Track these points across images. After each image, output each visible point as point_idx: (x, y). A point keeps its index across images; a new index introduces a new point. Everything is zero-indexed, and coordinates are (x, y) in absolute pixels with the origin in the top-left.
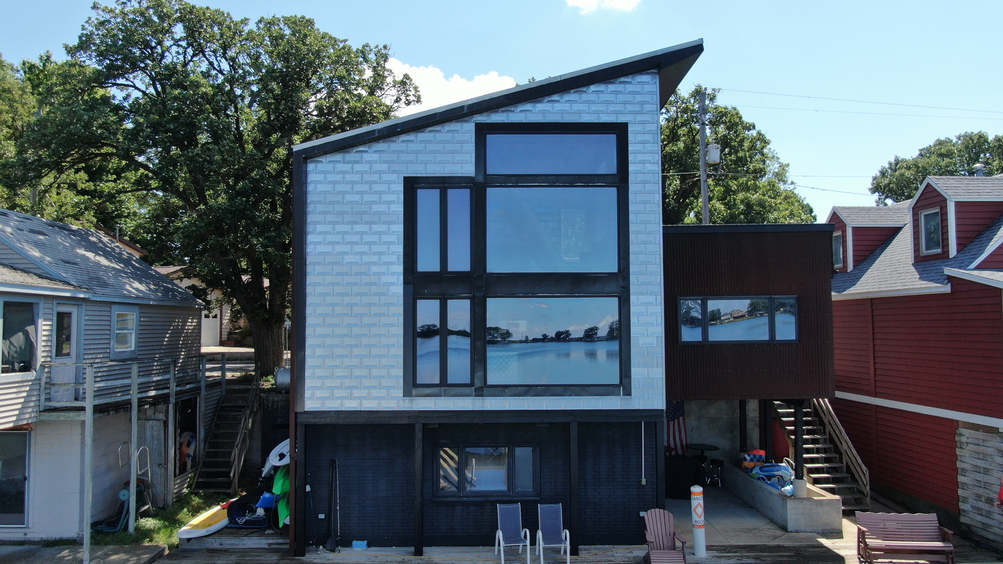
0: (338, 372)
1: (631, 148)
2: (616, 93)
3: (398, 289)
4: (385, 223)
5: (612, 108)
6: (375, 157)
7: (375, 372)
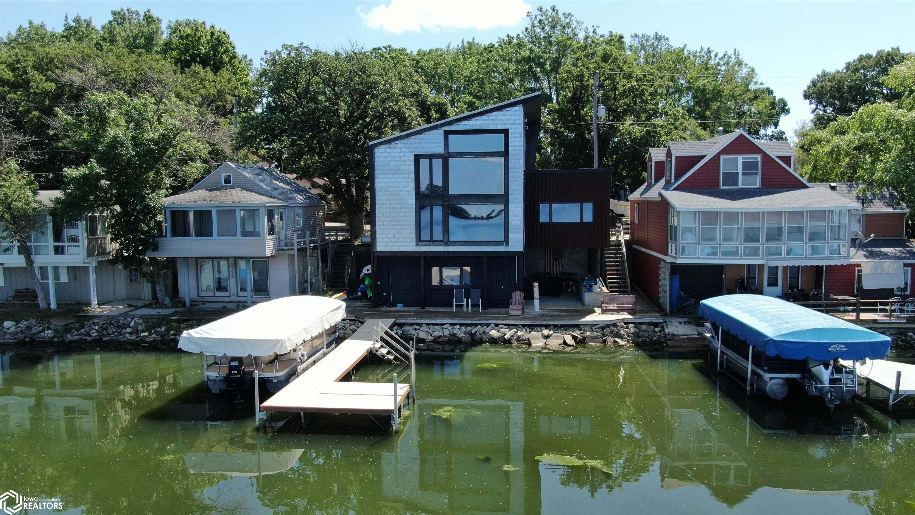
0: (389, 236)
1: (510, 140)
2: (504, 115)
3: (412, 201)
4: (407, 174)
5: (502, 122)
6: (402, 146)
7: (404, 236)
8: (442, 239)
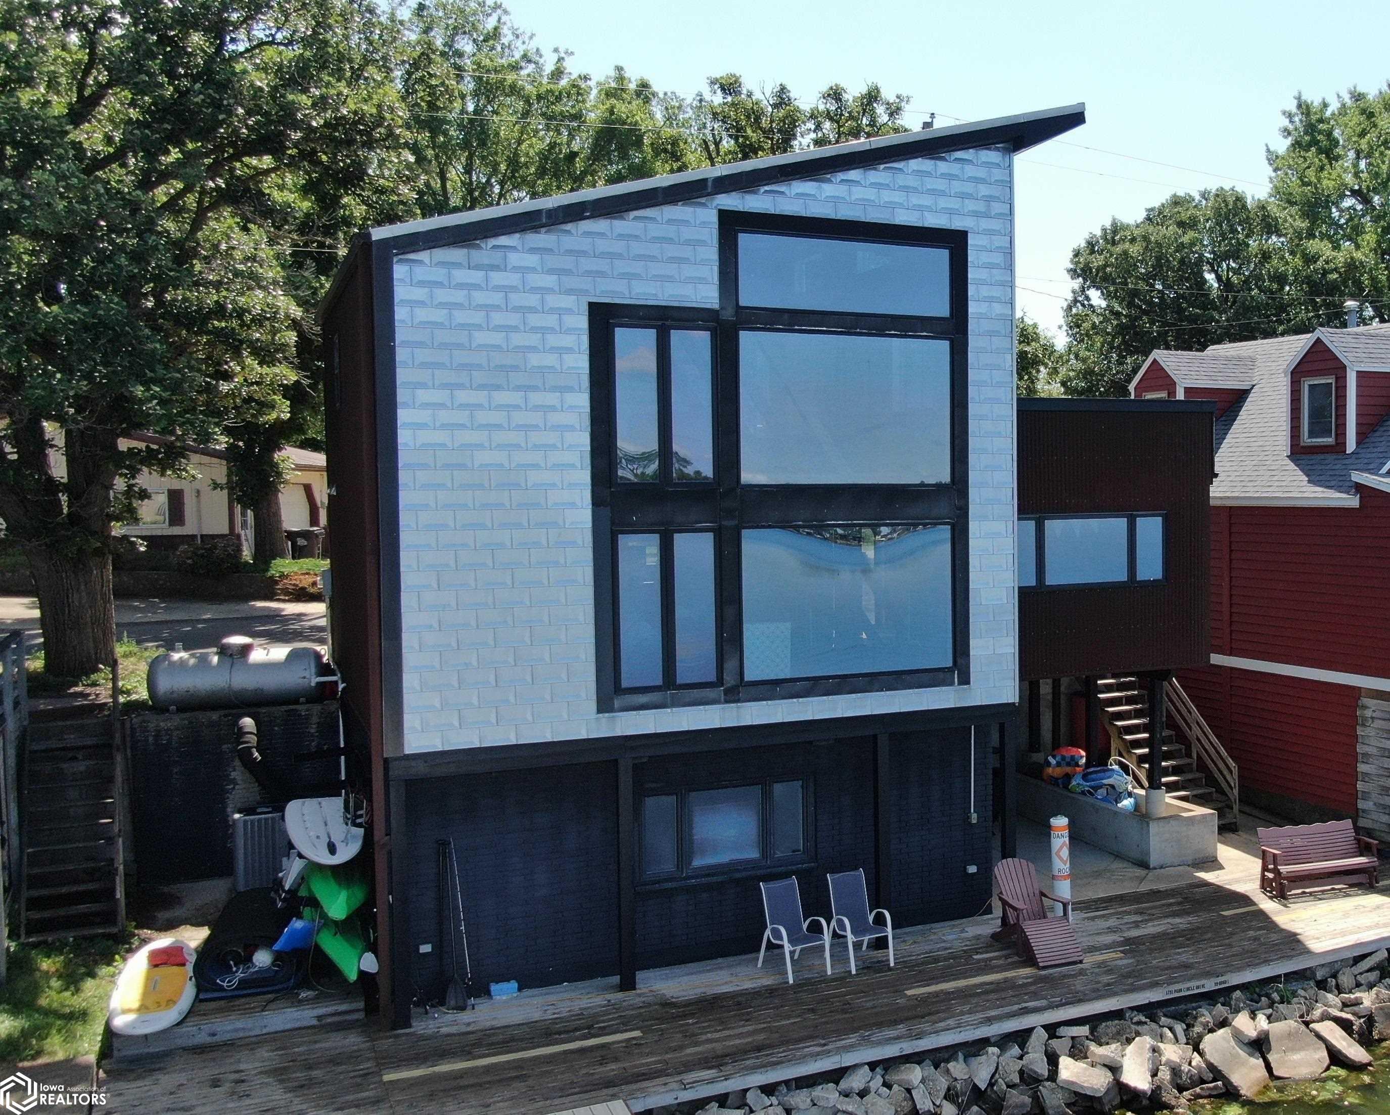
1: (971, 274)
2: (950, 177)
5: (943, 203)
6: (532, 260)
8: (712, 677)
